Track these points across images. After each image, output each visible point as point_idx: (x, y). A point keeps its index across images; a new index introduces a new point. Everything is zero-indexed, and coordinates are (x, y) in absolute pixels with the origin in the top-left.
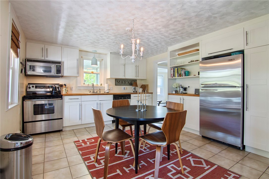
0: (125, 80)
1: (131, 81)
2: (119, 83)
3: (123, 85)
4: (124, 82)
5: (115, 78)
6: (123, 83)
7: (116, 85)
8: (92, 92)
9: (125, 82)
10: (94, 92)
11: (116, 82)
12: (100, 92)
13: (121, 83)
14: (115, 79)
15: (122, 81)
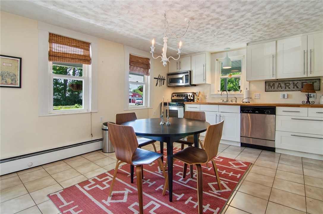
0: (288, 82)
1: (302, 83)
2: (273, 87)
3: (282, 90)
4: (283, 85)
5: (266, 80)
6: (281, 86)
7: (265, 91)
8: (225, 101)
9: (288, 85)
10: (227, 101)
11: (267, 87)
12: (236, 101)
13: (278, 87)
14: (265, 82)
15: (279, 84)
